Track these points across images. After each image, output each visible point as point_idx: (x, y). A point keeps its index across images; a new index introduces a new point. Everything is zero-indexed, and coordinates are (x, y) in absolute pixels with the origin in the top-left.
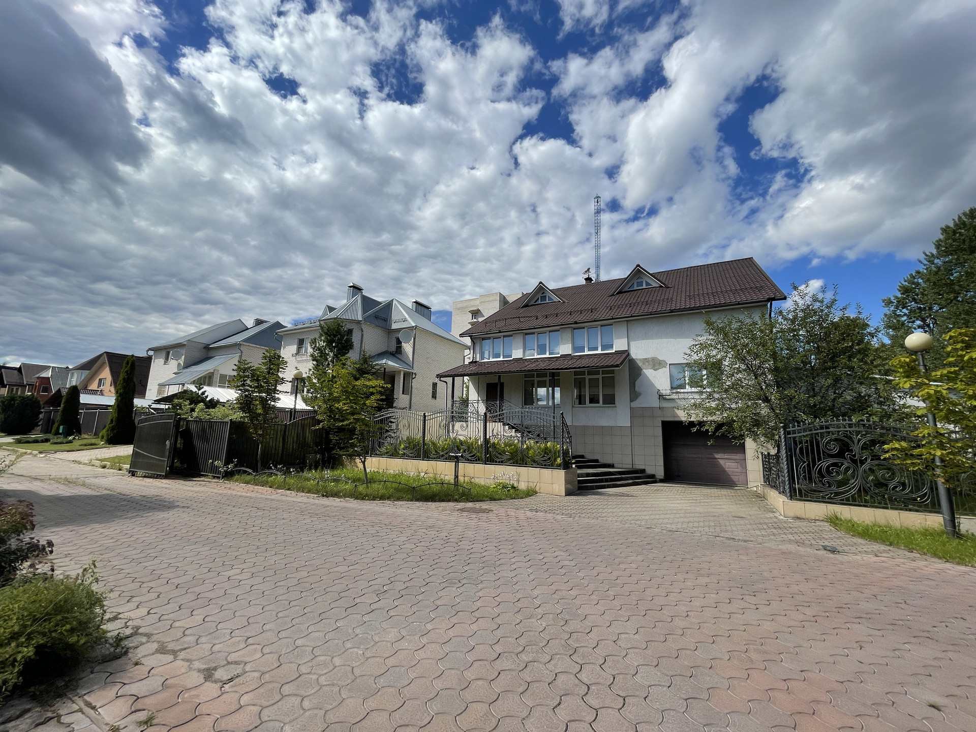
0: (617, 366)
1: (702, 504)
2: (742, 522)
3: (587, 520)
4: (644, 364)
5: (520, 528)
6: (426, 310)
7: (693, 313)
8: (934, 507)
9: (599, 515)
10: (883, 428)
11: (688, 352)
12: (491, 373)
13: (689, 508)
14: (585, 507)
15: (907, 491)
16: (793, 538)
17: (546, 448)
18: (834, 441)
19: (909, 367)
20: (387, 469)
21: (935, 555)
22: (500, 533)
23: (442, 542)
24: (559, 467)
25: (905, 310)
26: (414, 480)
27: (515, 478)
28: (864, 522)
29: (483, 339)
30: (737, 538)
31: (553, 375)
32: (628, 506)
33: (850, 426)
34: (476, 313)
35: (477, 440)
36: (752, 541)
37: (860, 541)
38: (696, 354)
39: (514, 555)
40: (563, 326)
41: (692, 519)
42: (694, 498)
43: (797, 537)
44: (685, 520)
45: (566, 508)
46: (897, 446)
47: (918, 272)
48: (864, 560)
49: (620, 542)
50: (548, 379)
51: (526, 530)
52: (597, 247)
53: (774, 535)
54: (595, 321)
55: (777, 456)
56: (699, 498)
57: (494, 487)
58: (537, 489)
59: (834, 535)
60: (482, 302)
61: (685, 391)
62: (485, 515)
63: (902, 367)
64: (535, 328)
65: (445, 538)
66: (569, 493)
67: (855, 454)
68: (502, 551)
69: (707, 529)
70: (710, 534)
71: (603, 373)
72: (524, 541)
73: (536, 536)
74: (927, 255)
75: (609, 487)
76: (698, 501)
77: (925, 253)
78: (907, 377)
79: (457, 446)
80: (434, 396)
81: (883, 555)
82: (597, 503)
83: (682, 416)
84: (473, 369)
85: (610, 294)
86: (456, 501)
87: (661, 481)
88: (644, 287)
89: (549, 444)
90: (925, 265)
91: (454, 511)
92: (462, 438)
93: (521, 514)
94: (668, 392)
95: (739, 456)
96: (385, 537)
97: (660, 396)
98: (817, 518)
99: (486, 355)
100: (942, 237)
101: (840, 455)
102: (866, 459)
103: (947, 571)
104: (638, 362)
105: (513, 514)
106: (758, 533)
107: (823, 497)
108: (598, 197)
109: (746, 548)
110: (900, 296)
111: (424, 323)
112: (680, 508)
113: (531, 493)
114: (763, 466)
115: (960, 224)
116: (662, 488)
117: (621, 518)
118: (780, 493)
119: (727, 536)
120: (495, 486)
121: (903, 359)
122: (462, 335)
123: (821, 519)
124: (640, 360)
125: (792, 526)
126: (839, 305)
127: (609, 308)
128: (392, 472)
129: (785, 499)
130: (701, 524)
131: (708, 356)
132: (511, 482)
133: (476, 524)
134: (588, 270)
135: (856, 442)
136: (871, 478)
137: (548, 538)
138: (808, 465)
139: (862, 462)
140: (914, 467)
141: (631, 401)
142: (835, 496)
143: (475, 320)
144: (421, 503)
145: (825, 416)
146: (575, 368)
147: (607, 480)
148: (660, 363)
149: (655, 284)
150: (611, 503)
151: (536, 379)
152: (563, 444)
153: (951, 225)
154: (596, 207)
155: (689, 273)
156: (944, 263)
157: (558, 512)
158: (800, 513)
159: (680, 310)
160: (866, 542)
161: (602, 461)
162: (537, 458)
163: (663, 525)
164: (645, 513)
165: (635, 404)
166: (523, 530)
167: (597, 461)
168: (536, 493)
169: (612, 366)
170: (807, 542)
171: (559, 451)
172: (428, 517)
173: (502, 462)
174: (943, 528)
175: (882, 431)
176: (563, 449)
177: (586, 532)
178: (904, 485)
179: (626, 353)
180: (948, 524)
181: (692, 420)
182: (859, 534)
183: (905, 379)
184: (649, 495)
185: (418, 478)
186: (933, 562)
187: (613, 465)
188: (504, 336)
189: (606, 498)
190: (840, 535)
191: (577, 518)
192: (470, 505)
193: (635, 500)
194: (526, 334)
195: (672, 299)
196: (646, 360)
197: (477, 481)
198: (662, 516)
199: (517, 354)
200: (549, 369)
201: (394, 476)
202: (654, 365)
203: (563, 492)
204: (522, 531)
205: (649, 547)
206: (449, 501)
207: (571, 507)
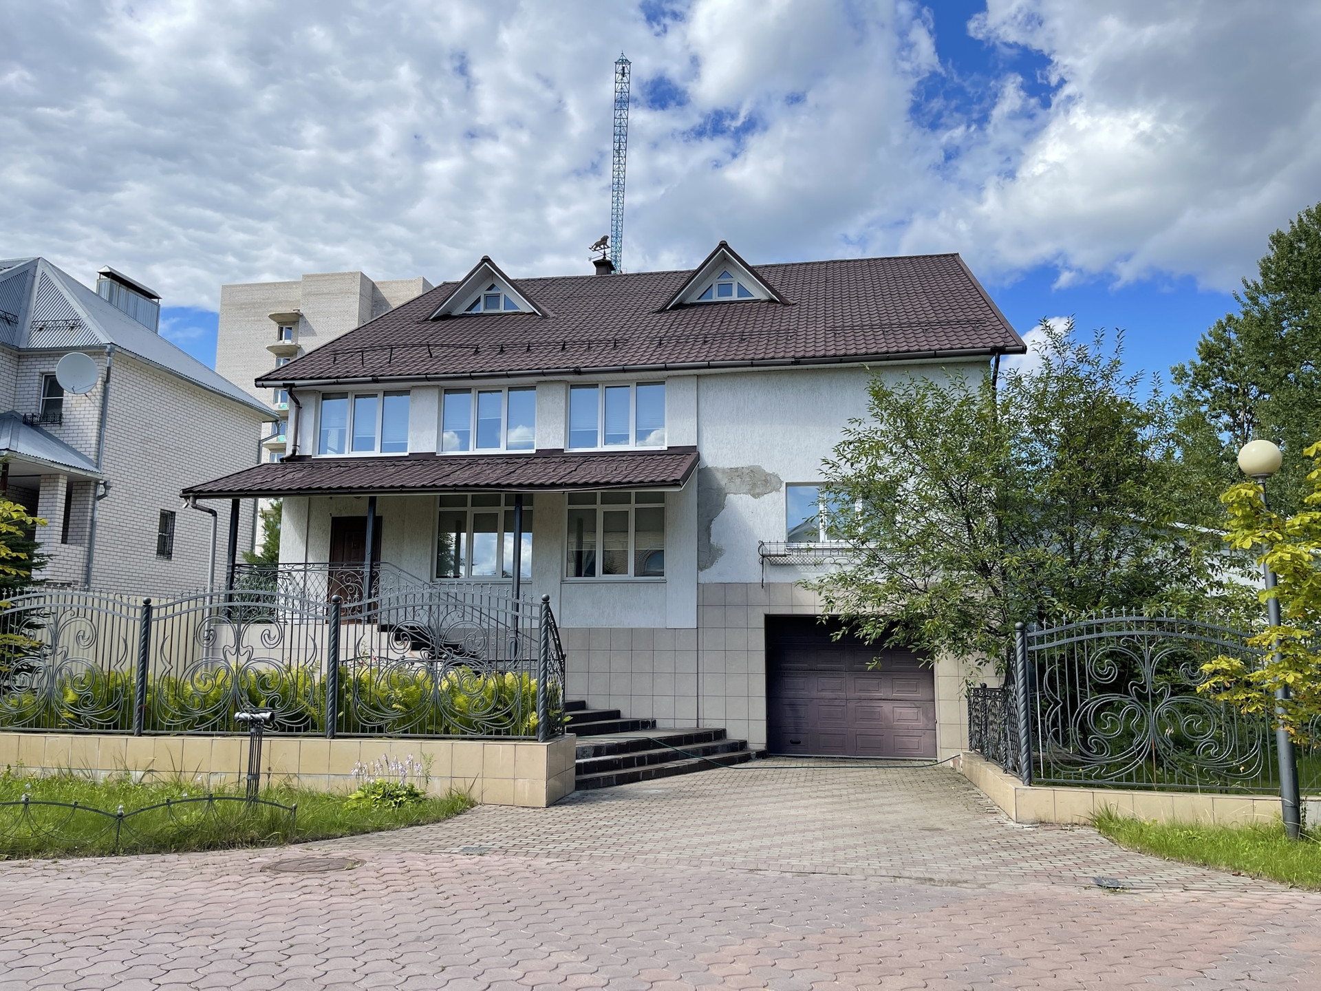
0: (676, 483)
1: (854, 804)
2: (939, 840)
3: (610, 865)
4: (731, 480)
5: (449, 902)
6: (142, 300)
7: (841, 368)
8: (1265, 782)
9: (637, 847)
10: (1192, 629)
11: (833, 457)
12: (350, 490)
13: (828, 816)
14: (600, 832)
15: (1225, 754)
16: (1040, 868)
17: (501, 689)
18: (1108, 657)
19: (1252, 508)
20: (22, 766)
21: (1277, 877)
22: (395, 921)
23: (233, 965)
24: (532, 735)
25: (1206, 393)
26: (111, 792)
27: (418, 770)
28: (1154, 821)
29: (326, 396)
30: (936, 877)
31: (519, 500)
32: (699, 822)
33: (1139, 624)
34: (289, 322)
35: (309, 675)
36: (966, 882)
37: (1155, 861)
38: (849, 464)
39: (446, 976)
40: (544, 377)
41: (840, 842)
42: (836, 792)
43: (1046, 865)
44: (827, 844)
45: (554, 837)
46: (1225, 665)
47: (1230, 319)
48: (1167, 901)
49: (698, 910)
50: (500, 510)
51: (463, 905)
52: (618, 187)
53: (1005, 863)
54: (624, 371)
55: (1005, 692)
56: (844, 792)
57: (359, 799)
58: (475, 795)
59: (1110, 854)
60: (309, 294)
61: (819, 546)
62: (343, 875)
63: (1241, 505)
64: (471, 378)
65: (241, 954)
66: (555, 800)
67: (1145, 683)
68: (413, 970)
69: (875, 863)
70: (884, 873)
71: (640, 498)
72: (465, 936)
73: (493, 918)
74: (1248, 287)
75: (648, 776)
76: (845, 798)
77: (1245, 282)
78: (1249, 527)
79: (249, 692)
80: (165, 549)
81: (1196, 886)
82: (626, 819)
83: (812, 604)
84: (296, 478)
85: (658, 307)
86: (253, 843)
87: (761, 755)
88: (735, 297)
89: (509, 677)
90: (1244, 305)
91: (249, 872)
92: (262, 668)
93: (439, 862)
94: (781, 549)
95: (920, 694)
96: (51, 968)
97: (763, 556)
98: (1075, 821)
99: (332, 441)
100: (1272, 255)
101: (1119, 686)
102: (1161, 695)
103: (1296, 905)
104: (719, 476)
105: (421, 865)
106: (975, 862)
107: (1088, 776)
108: (624, 61)
109: (960, 899)
110: (1199, 363)
111: (136, 340)
112: (809, 817)
113: (458, 806)
114: (970, 714)
115: (1302, 233)
116: (764, 772)
117: (688, 852)
118: (1006, 771)
119: (915, 875)
120: (360, 794)
121: (1243, 491)
122: (261, 382)
123: (1083, 820)
124: (724, 471)
125: (1034, 841)
126: (1125, 373)
127: (656, 343)
128: (36, 772)
129: (1019, 784)
130: (862, 851)
131: (874, 468)
132: (408, 780)
133: (322, 905)
134: (604, 240)
135: (1147, 658)
136: (1169, 731)
137: (525, 921)
138: (1064, 709)
139: (1157, 698)
140: (1249, 707)
141: (701, 567)
142: (1107, 772)
143: (288, 342)
144: (144, 857)
145: (1096, 604)
146: (574, 485)
147: (641, 761)
148: (766, 481)
149: (758, 293)
150: (657, 817)
151: (471, 511)
152: (545, 675)
153: (1286, 230)
154: (619, 87)
155: (830, 276)
156: (1274, 304)
157: (536, 850)
158: (1046, 812)
159: (815, 360)
160: (1164, 862)
161: (628, 714)
162: (476, 716)
163: (784, 862)
164: (738, 836)
165: (710, 576)
166: (457, 906)
167: (616, 714)
168: (473, 804)
169: (664, 484)
170: (1065, 873)
171: (534, 696)
172: (176, 899)
173: (380, 729)
174: (1281, 822)
175: (1189, 636)
176: (545, 688)
177: (615, 893)
178: (1219, 741)
179: (690, 452)
180: (1290, 811)
181: (835, 612)
182: (1151, 846)
183: (1246, 532)
184: (738, 790)
185: (122, 788)
186: (1273, 890)
187: (654, 722)
188: (386, 393)
189: (646, 804)
190: (1120, 853)
191: (584, 862)
192: (294, 852)
193: (712, 806)
194: (448, 391)
195: (796, 332)
196: (735, 472)
197: (307, 783)
198: (778, 840)
199: (421, 440)
200: (509, 485)
201: (48, 783)
202: (754, 486)
203: (541, 796)
204: (453, 908)
205: (765, 916)
206: (231, 845)
207: (567, 835)
